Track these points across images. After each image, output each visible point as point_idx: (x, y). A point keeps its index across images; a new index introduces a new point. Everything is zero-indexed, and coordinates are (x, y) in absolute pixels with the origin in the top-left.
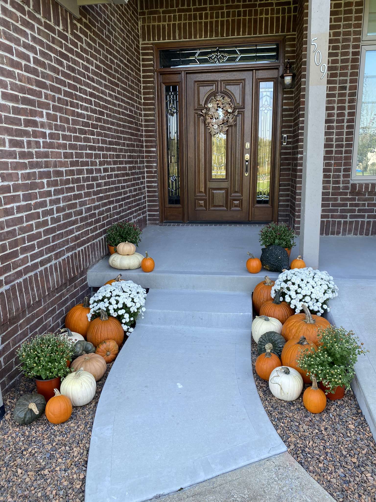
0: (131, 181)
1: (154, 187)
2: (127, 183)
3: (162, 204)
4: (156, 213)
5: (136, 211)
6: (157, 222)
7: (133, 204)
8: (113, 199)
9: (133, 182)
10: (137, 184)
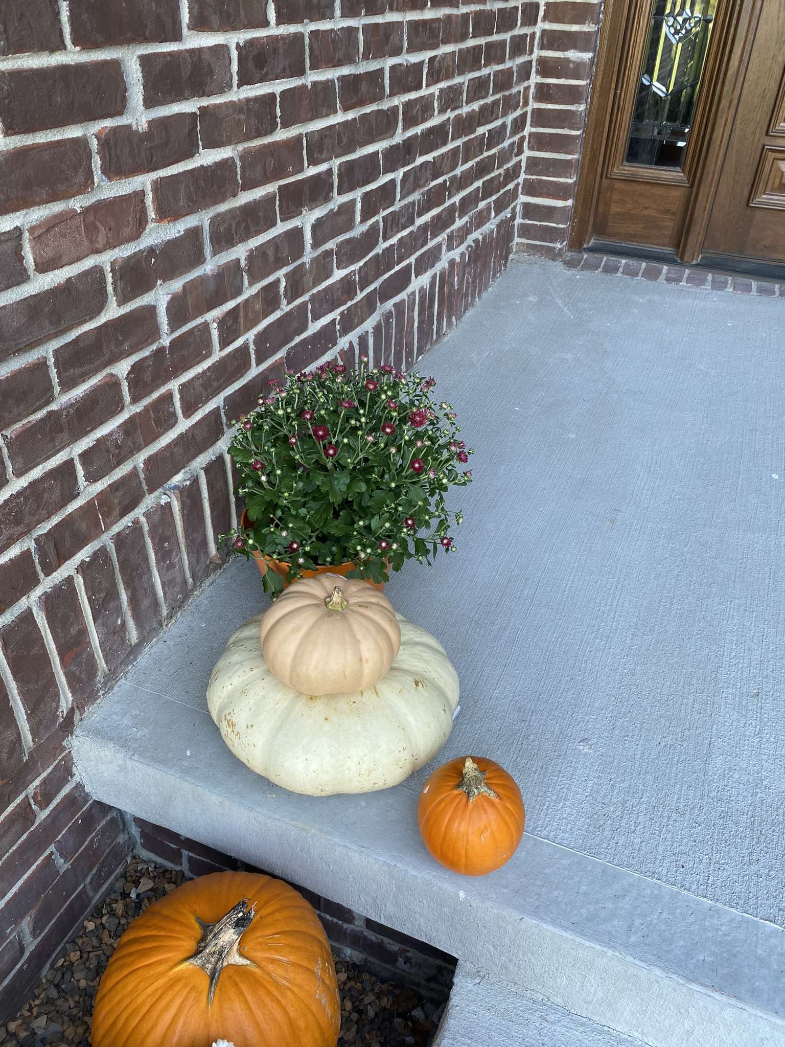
0: (464, 37)
1: (576, 71)
2: (435, 46)
3: (594, 158)
4: (560, 204)
5: (466, 205)
6: (558, 246)
7: (458, 171)
8: (323, 167)
9: (471, 43)
10: (494, 53)
